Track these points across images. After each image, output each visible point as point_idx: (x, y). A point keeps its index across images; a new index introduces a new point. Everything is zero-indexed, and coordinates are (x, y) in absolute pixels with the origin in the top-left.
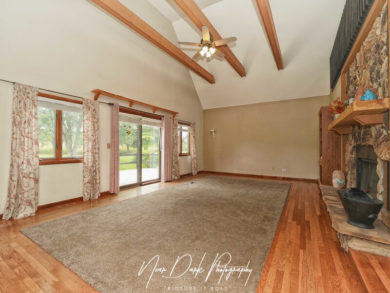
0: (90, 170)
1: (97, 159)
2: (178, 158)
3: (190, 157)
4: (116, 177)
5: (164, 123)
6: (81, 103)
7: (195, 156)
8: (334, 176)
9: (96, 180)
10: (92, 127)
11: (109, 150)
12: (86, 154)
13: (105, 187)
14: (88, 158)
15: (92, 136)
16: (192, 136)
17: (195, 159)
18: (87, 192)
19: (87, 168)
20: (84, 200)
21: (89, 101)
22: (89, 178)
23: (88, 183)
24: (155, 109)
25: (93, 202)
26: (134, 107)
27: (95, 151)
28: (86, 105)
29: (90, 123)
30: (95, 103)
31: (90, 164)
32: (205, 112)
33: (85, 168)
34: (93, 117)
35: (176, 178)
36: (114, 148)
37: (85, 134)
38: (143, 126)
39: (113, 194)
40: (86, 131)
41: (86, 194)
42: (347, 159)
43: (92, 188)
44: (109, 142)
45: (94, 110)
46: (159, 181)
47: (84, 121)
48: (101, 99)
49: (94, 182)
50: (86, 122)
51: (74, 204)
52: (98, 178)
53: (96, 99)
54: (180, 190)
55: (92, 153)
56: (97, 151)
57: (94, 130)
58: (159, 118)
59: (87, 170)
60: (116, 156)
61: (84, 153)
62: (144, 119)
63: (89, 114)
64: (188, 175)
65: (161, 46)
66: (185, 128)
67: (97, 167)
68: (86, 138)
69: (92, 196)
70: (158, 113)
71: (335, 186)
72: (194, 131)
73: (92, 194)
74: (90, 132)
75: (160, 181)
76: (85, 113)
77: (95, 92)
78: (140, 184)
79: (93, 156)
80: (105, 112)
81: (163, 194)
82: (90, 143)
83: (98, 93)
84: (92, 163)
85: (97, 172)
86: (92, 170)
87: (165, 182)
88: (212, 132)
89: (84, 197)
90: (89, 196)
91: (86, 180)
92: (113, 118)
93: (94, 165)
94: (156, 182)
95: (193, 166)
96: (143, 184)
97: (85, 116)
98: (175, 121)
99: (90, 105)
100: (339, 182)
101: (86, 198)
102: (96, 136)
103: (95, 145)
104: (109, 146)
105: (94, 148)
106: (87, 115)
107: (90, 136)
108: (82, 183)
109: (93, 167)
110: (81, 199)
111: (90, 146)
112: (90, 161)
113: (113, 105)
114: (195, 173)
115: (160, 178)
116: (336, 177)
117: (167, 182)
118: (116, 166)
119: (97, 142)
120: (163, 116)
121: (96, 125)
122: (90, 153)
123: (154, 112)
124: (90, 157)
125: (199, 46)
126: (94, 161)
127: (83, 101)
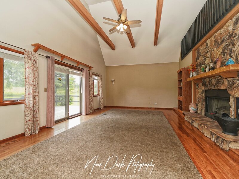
0: (31, 109)
1: (37, 100)
2: (93, 98)
3: (99, 97)
4: (52, 114)
5: (84, 74)
6: (23, 53)
7: (102, 96)
8: (190, 106)
9: (36, 117)
10: (33, 74)
11: (46, 93)
12: (27, 97)
13: (43, 123)
14: (29, 100)
15: (33, 81)
16: (100, 83)
17: (102, 98)
18: (29, 129)
19: (29, 109)
20: (26, 135)
21: (30, 53)
22: (31, 117)
23: (29, 121)
24: (78, 63)
25: (34, 137)
26: (65, 61)
27: (35, 94)
28: (28, 56)
29: (31, 70)
30: (35, 55)
31: (31, 105)
32: (107, 68)
33: (26, 109)
34: (33, 66)
35: (91, 112)
36: (50, 92)
37: (27, 80)
38: (70, 75)
39: (49, 128)
40: (27, 77)
41: (27, 130)
42: (197, 97)
43: (33, 125)
44: (46, 87)
45: (34, 60)
46: (80, 114)
47: (25, 69)
48: (40, 52)
49: (34, 119)
50: (27, 70)
51: (17, 140)
52: (38, 116)
53: (35, 51)
54: (100, 120)
55: (33, 95)
56: (37, 94)
57: (35, 77)
58: (81, 70)
59: (28, 110)
60: (52, 98)
61: (25, 96)
62: (71, 70)
63: (30, 64)
64: (98, 109)
65: (87, 19)
66: (96, 77)
67: (38, 107)
68: (27, 84)
69: (33, 132)
70: (80, 66)
71: (192, 111)
72: (101, 80)
73: (33, 130)
74: (31, 78)
75: (82, 115)
76: (26, 62)
77: (35, 46)
78: (68, 118)
79: (34, 98)
80: (43, 63)
81: (90, 124)
82: (31, 87)
83: (38, 47)
84: (33, 104)
85: (37, 111)
86: (33, 109)
87: (86, 115)
88: (112, 81)
89: (25, 133)
90: (30, 132)
91: (28, 118)
92: (49, 68)
93: (35, 105)
94: (79, 116)
95: (101, 103)
96: (70, 118)
97: (26, 64)
98: (90, 73)
99: (31, 56)
100: (194, 109)
101: (28, 133)
102: (36, 82)
103: (35, 89)
104: (46, 90)
105: (34, 91)
106: (28, 64)
107: (31, 81)
108: (23, 121)
109: (33, 107)
110: (23, 135)
111: (31, 90)
112: (31, 102)
113: (50, 57)
114: (102, 107)
115: (81, 112)
116: (192, 106)
117: (87, 115)
118: (52, 105)
119: (37, 87)
120: (84, 69)
121: (36, 72)
122: (31, 96)
123: (78, 65)
124: (31, 99)
125: (117, 22)
126: (35, 102)
127: (25, 52)
